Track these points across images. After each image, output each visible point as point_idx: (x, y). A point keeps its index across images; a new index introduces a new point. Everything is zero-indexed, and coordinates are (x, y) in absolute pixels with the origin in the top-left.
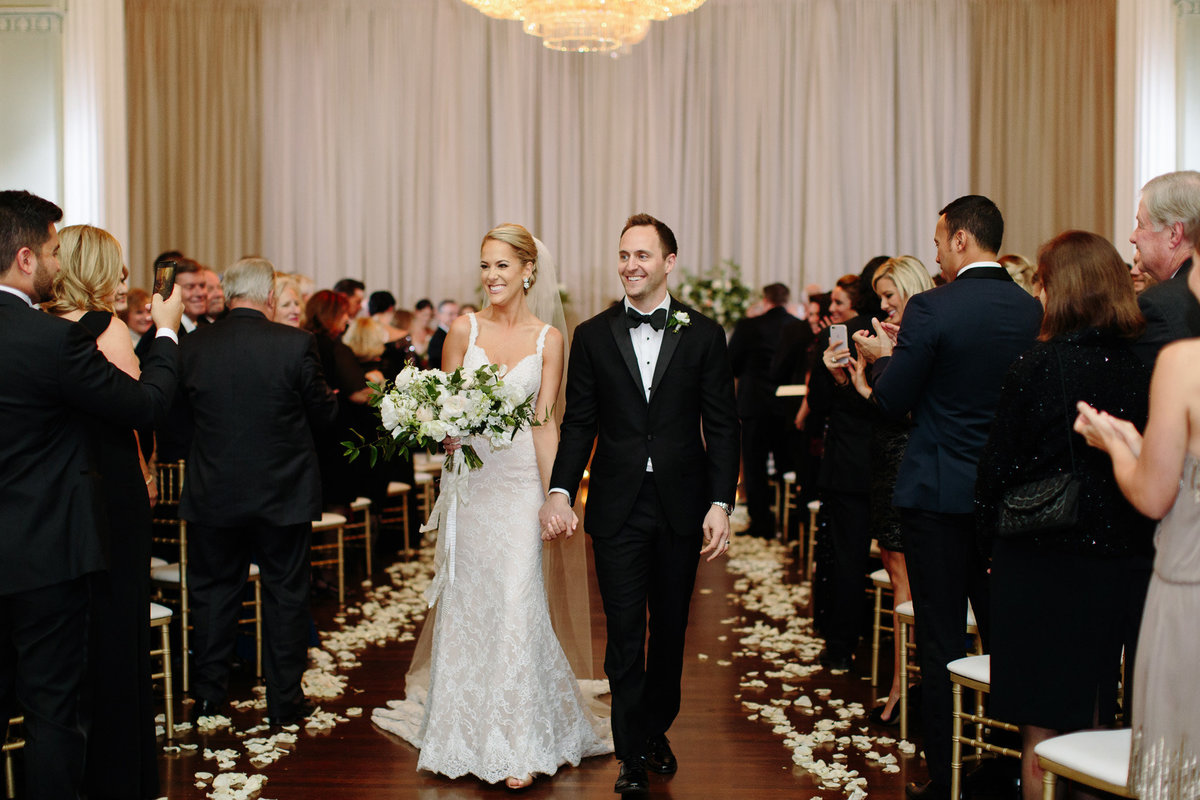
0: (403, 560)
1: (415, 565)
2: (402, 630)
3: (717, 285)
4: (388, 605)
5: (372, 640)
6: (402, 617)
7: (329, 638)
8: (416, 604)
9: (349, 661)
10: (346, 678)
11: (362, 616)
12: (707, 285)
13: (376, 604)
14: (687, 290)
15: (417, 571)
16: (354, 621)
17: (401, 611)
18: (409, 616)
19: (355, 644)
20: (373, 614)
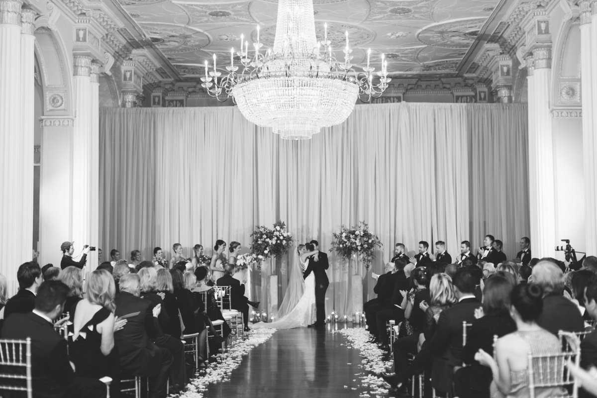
0: (221, 352)
1: (226, 354)
2: (223, 378)
3: (357, 233)
4: (216, 369)
5: (211, 381)
6: (222, 373)
7: (194, 381)
8: (228, 369)
9: (203, 388)
10: (203, 394)
11: (206, 373)
12: (353, 233)
13: (211, 369)
14: (344, 235)
15: (227, 357)
16: (203, 375)
17: (222, 371)
18: (225, 373)
19: (204, 383)
20: (210, 372)
